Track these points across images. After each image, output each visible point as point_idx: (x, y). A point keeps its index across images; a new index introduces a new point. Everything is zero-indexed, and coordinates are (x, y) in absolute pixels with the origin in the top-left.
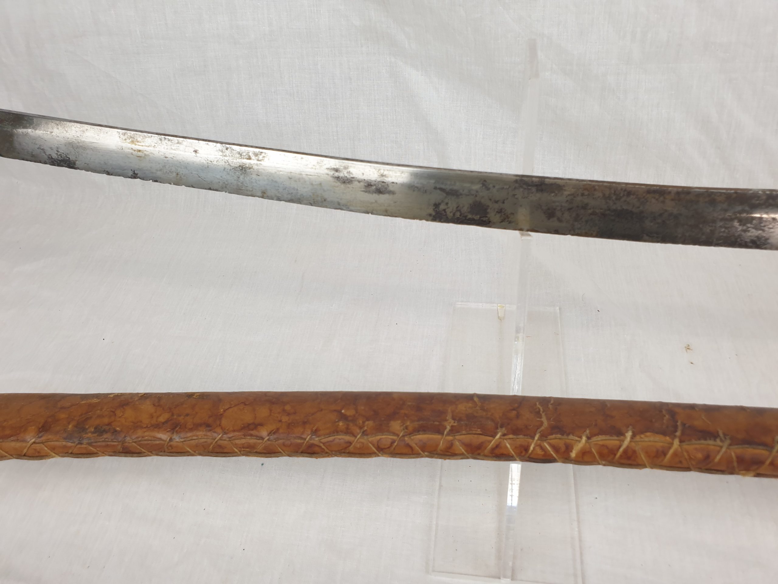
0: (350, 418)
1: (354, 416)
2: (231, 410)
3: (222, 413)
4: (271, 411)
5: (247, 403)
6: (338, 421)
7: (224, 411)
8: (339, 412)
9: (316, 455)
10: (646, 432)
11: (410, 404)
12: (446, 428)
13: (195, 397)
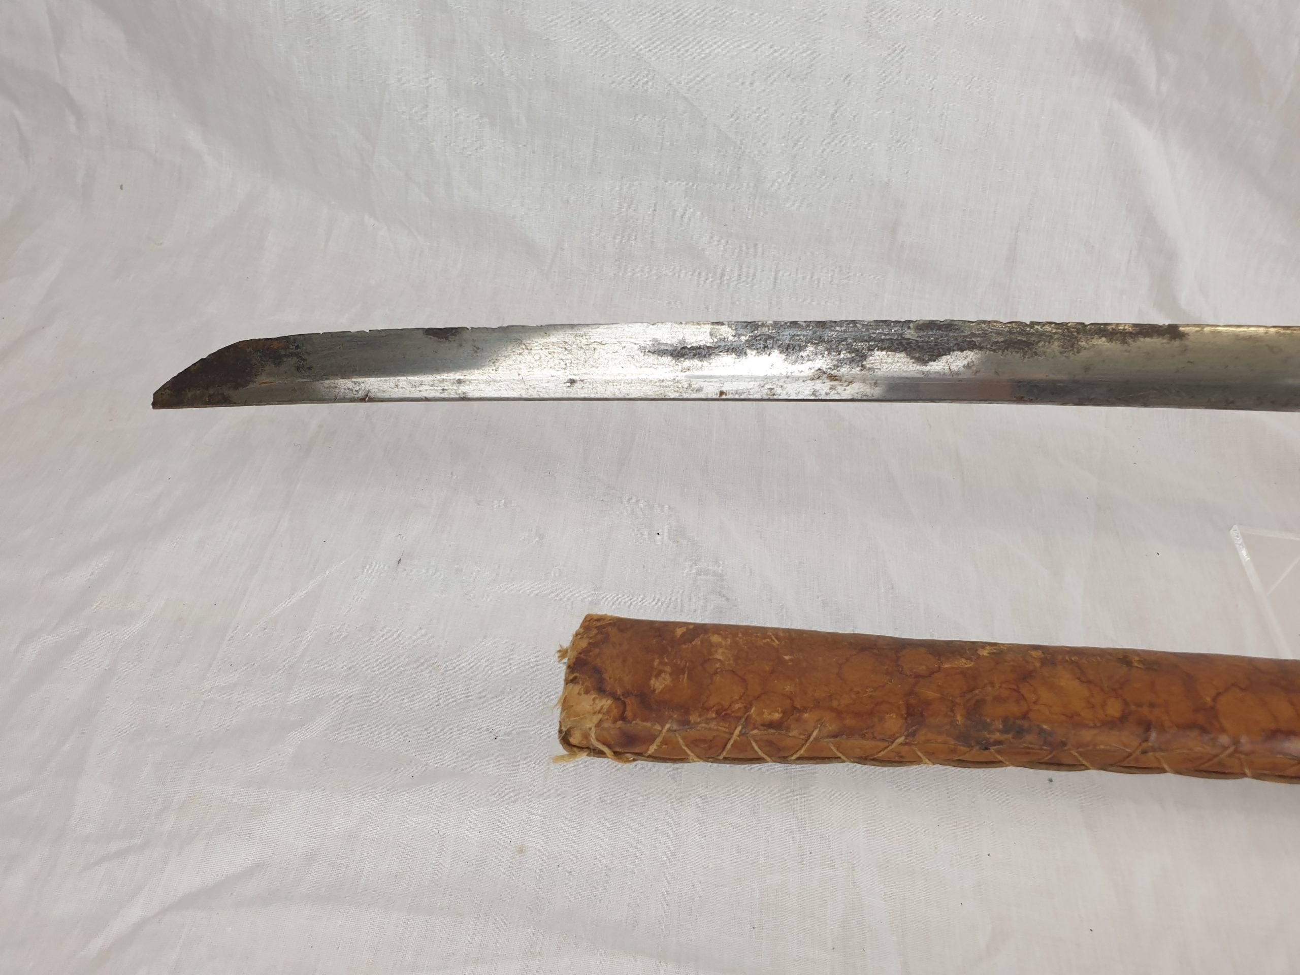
2: (1223, 698)
3: (1211, 704)
13: (1136, 664)
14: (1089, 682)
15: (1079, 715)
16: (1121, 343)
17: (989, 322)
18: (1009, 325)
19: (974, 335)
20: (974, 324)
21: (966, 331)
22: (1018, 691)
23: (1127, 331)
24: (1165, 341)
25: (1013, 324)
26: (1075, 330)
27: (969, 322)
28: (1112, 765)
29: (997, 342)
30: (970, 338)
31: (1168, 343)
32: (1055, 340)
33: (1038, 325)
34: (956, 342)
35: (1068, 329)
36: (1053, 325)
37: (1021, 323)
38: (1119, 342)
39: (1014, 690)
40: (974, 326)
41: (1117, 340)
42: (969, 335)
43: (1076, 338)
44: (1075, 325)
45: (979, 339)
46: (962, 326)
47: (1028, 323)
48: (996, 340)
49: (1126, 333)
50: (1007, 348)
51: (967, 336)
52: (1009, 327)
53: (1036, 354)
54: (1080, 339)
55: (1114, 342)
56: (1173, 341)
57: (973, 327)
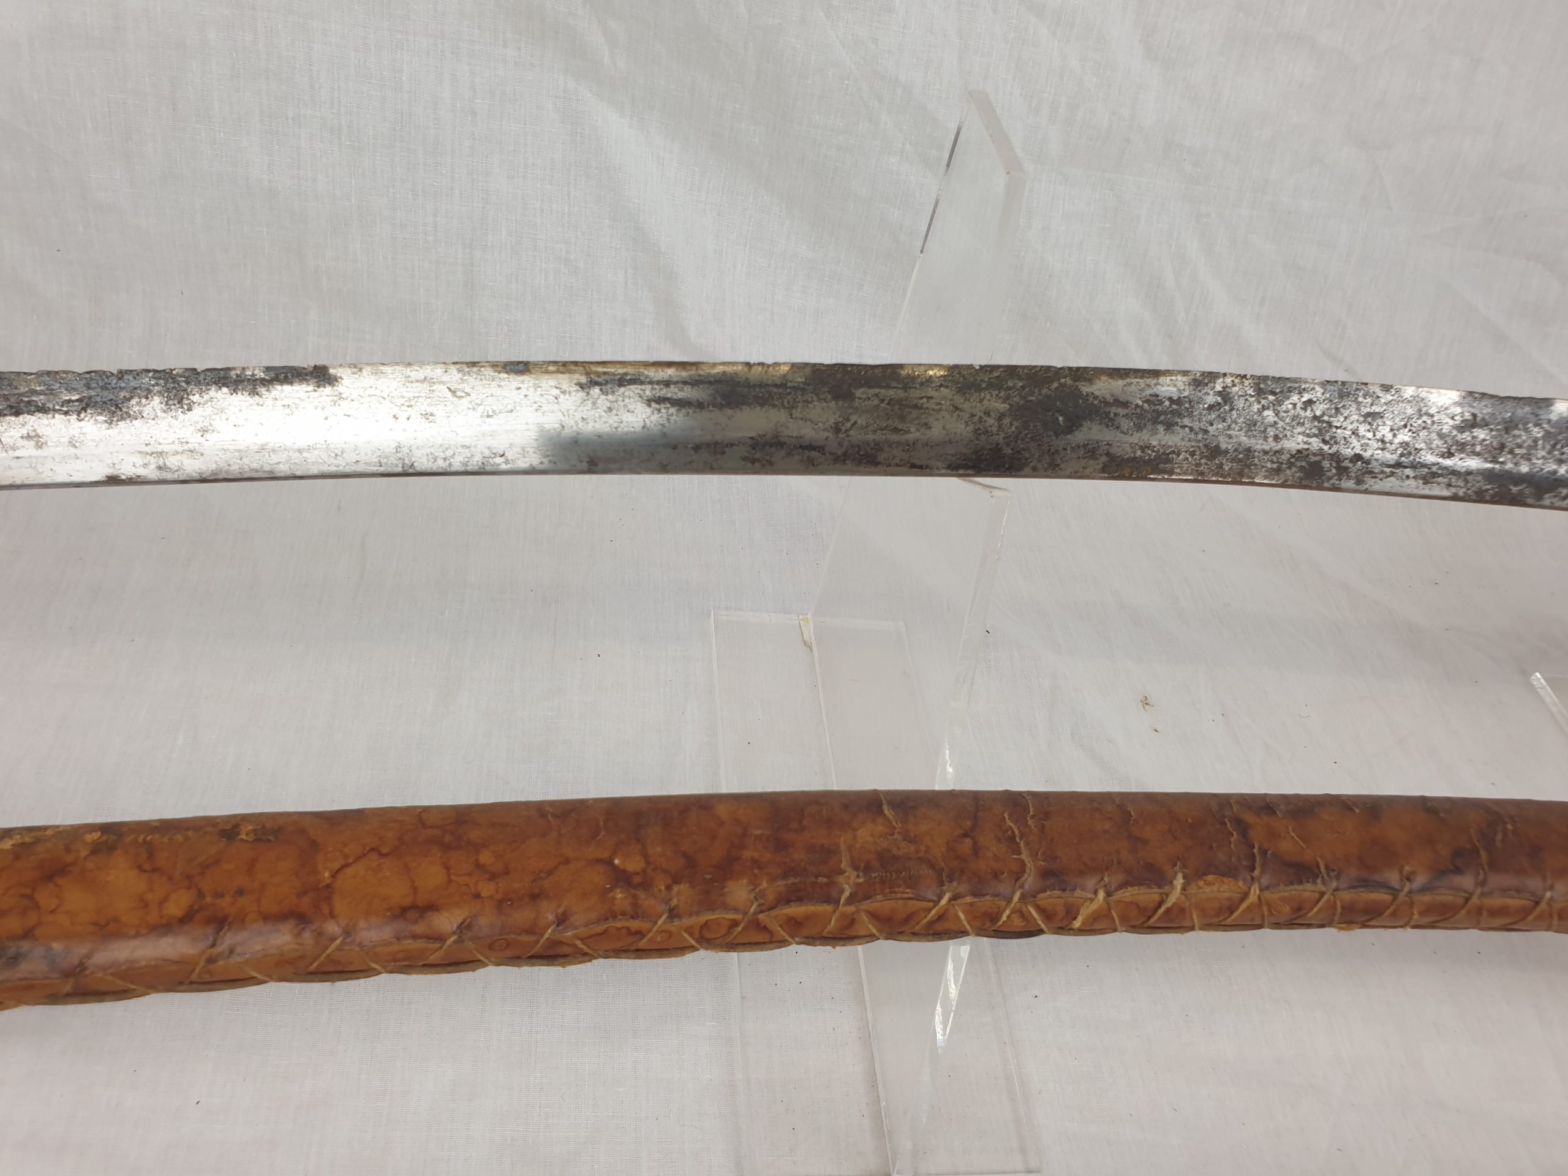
0: (637, 880)
1: (644, 871)
2: (349, 871)
3: (328, 881)
4: (448, 868)
5: (385, 850)
6: (611, 889)
7: (334, 876)
8: (610, 863)
9: (562, 960)
10: (1205, 874)
11: (758, 832)
12: (842, 891)
13: (243, 836)
14: (154, 870)
15: (116, 920)
16: (249, 394)
17: (57, 373)
18: (88, 376)
19: (34, 392)
20: (33, 376)
21: (22, 387)
22: (30, 897)
23: (258, 377)
24: (311, 388)
25: (93, 374)
26: (183, 379)
27: (25, 373)
28: (181, 983)
29: (70, 401)
30: (28, 397)
31: (315, 391)
32: (155, 394)
33: (129, 375)
34: (8, 403)
35: (173, 379)
36: (151, 374)
37: (104, 372)
38: (248, 393)
39: (26, 896)
40: (34, 378)
41: (243, 389)
42: (27, 392)
43: (185, 390)
44: (184, 372)
45: (42, 397)
46: (14, 380)
47: (115, 372)
48: (67, 398)
49: (257, 379)
50: (84, 409)
51: (23, 394)
52: (86, 379)
53: (129, 416)
54: (191, 392)
55: (240, 393)
56: (322, 389)
57: (30, 380)
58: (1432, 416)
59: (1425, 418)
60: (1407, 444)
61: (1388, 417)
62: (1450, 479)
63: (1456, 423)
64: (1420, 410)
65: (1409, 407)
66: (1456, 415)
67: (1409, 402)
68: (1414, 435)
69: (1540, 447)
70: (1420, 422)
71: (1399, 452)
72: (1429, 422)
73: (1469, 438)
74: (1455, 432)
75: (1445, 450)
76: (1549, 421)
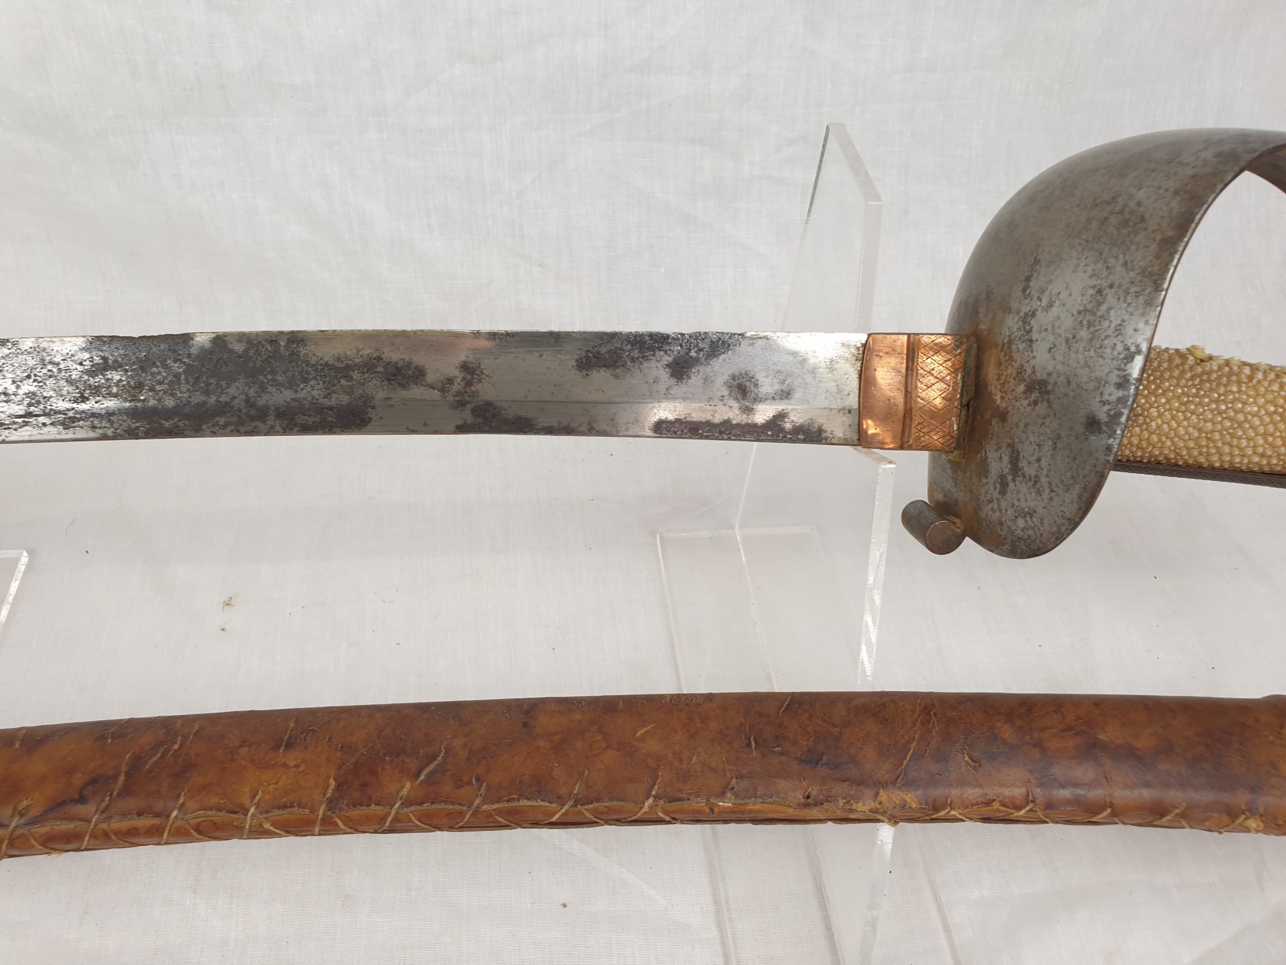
58: (58, 364)
59: (50, 367)
60: (34, 394)
61: (7, 371)
62: (92, 422)
63: (86, 367)
64: (43, 360)
65: (30, 358)
66: (85, 361)
67: (29, 353)
68: (41, 384)
69: (183, 381)
70: (44, 371)
71: (26, 402)
72: (55, 370)
73: (103, 381)
74: (86, 377)
75: (79, 395)
76: (189, 356)
